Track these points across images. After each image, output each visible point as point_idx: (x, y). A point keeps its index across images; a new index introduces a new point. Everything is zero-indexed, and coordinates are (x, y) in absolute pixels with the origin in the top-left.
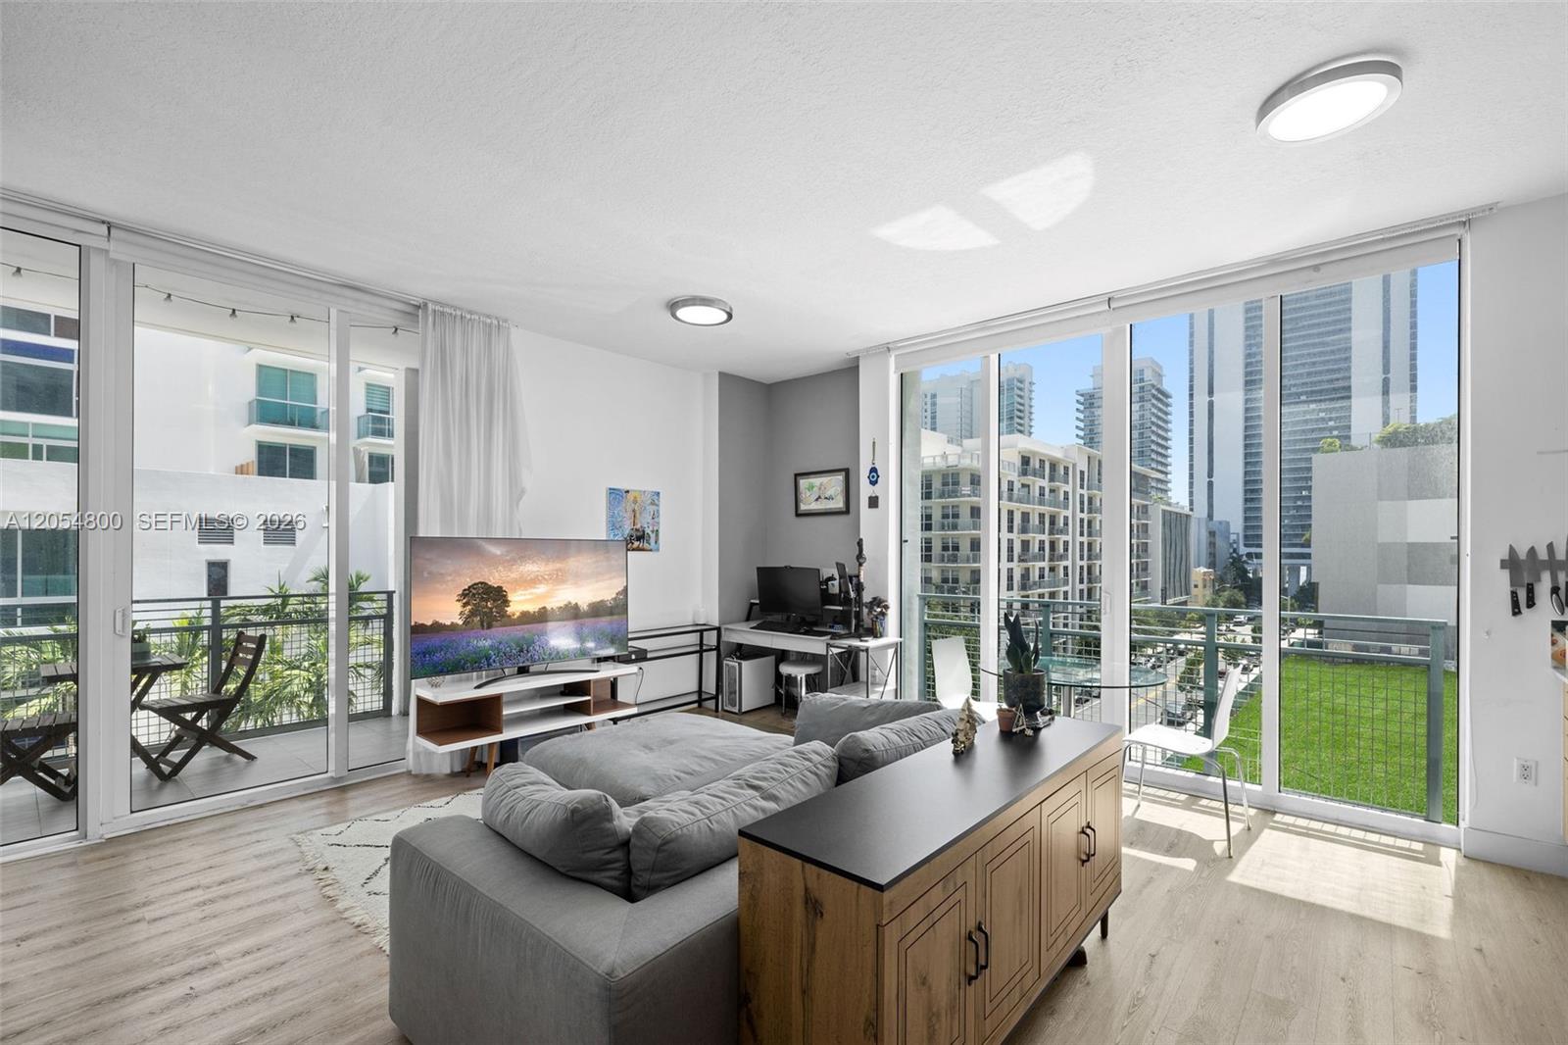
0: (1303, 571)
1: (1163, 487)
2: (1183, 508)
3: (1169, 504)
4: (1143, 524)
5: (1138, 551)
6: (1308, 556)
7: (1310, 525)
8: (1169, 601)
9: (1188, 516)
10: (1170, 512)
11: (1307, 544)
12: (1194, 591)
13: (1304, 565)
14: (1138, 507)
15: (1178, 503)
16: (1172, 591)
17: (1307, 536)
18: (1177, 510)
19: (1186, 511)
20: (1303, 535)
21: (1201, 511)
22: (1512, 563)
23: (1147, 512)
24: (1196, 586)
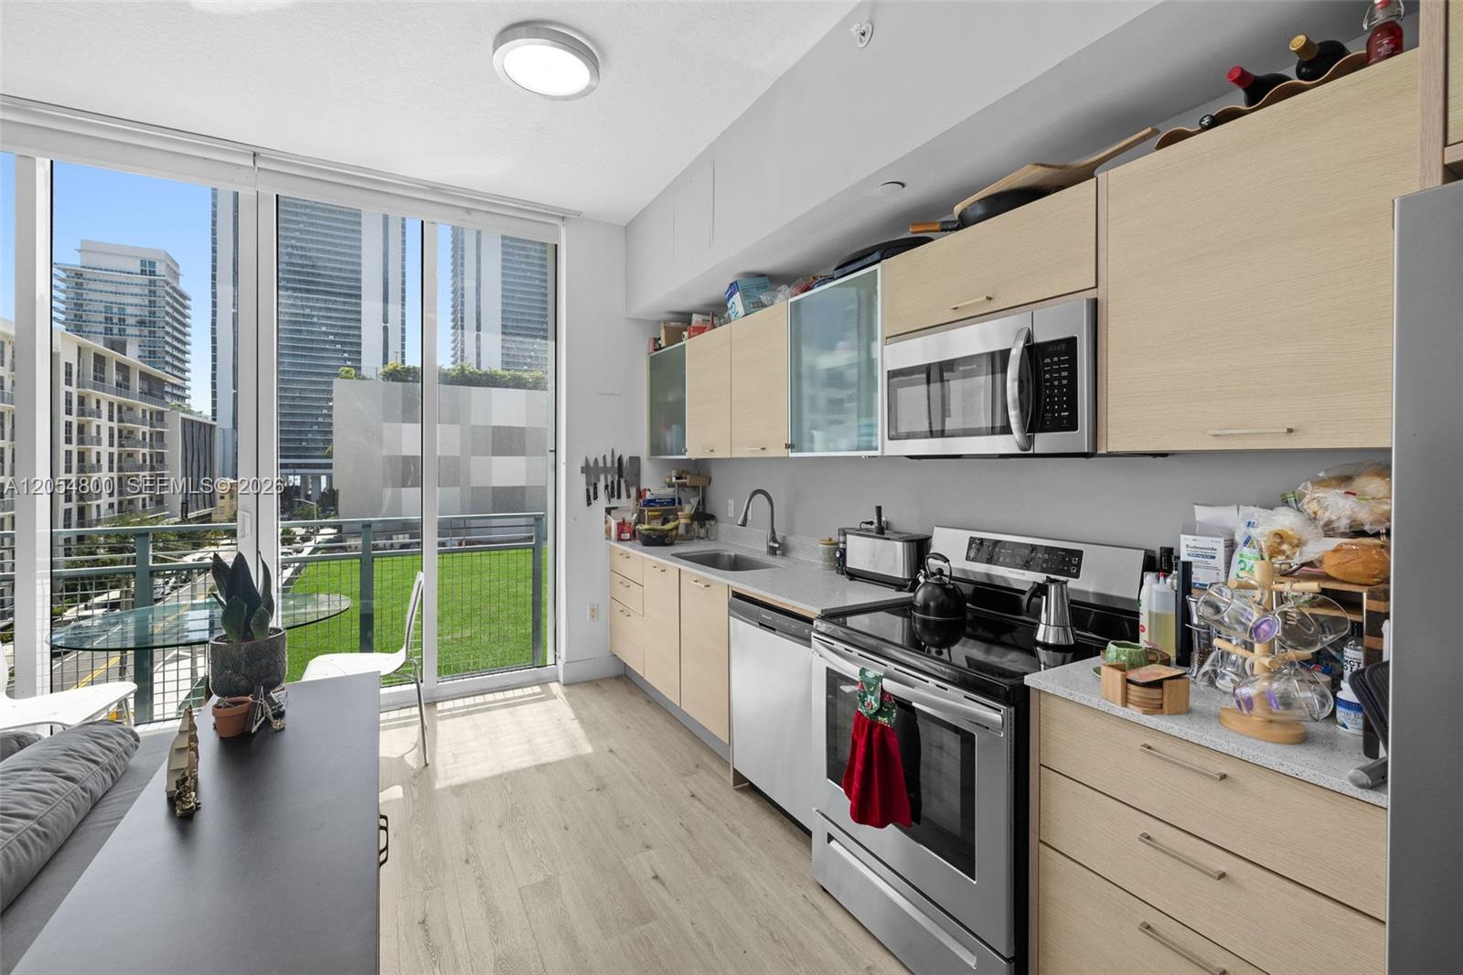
0: (324, 479)
1: (180, 394)
2: (206, 417)
3: (190, 412)
4: (158, 432)
5: (151, 461)
6: (330, 466)
7: (331, 440)
8: (191, 515)
9: (212, 427)
10: (192, 421)
11: (330, 456)
12: (220, 503)
13: (323, 474)
14: (151, 414)
15: (201, 412)
16: (194, 505)
17: (330, 448)
18: (201, 420)
19: (210, 421)
20: (326, 448)
21: (224, 422)
22: (586, 469)
23: (162, 420)
24: (222, 498)
